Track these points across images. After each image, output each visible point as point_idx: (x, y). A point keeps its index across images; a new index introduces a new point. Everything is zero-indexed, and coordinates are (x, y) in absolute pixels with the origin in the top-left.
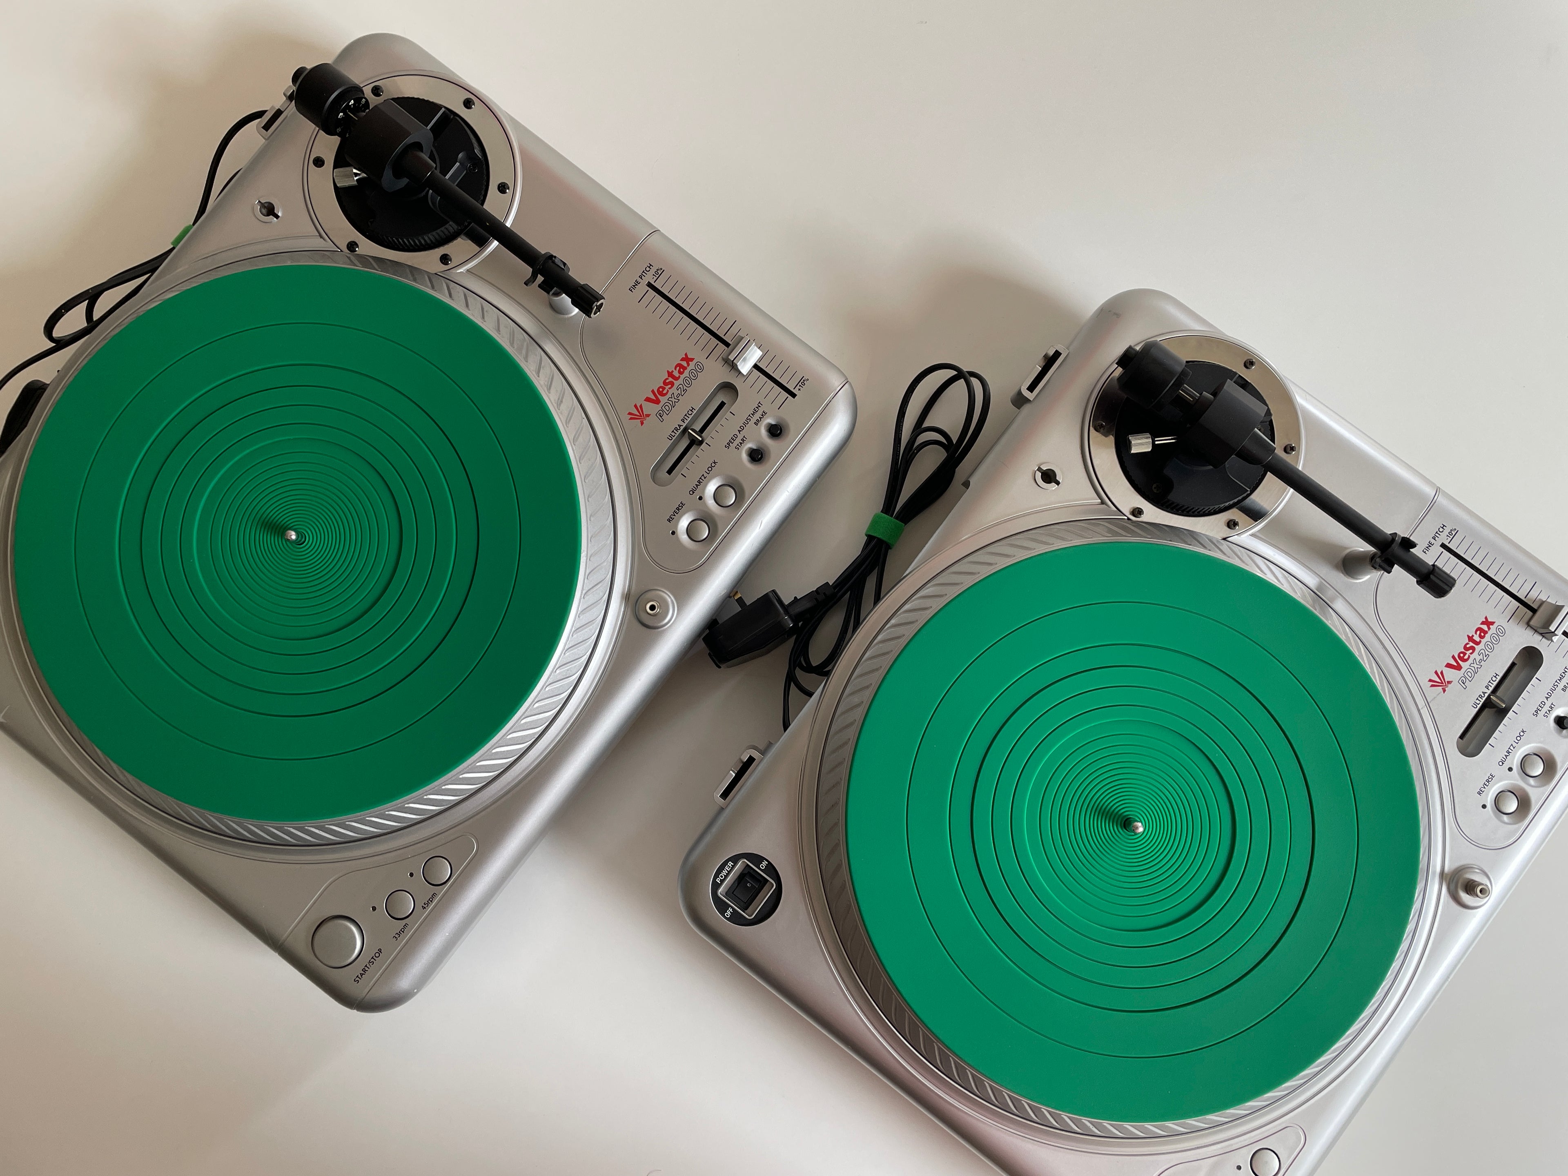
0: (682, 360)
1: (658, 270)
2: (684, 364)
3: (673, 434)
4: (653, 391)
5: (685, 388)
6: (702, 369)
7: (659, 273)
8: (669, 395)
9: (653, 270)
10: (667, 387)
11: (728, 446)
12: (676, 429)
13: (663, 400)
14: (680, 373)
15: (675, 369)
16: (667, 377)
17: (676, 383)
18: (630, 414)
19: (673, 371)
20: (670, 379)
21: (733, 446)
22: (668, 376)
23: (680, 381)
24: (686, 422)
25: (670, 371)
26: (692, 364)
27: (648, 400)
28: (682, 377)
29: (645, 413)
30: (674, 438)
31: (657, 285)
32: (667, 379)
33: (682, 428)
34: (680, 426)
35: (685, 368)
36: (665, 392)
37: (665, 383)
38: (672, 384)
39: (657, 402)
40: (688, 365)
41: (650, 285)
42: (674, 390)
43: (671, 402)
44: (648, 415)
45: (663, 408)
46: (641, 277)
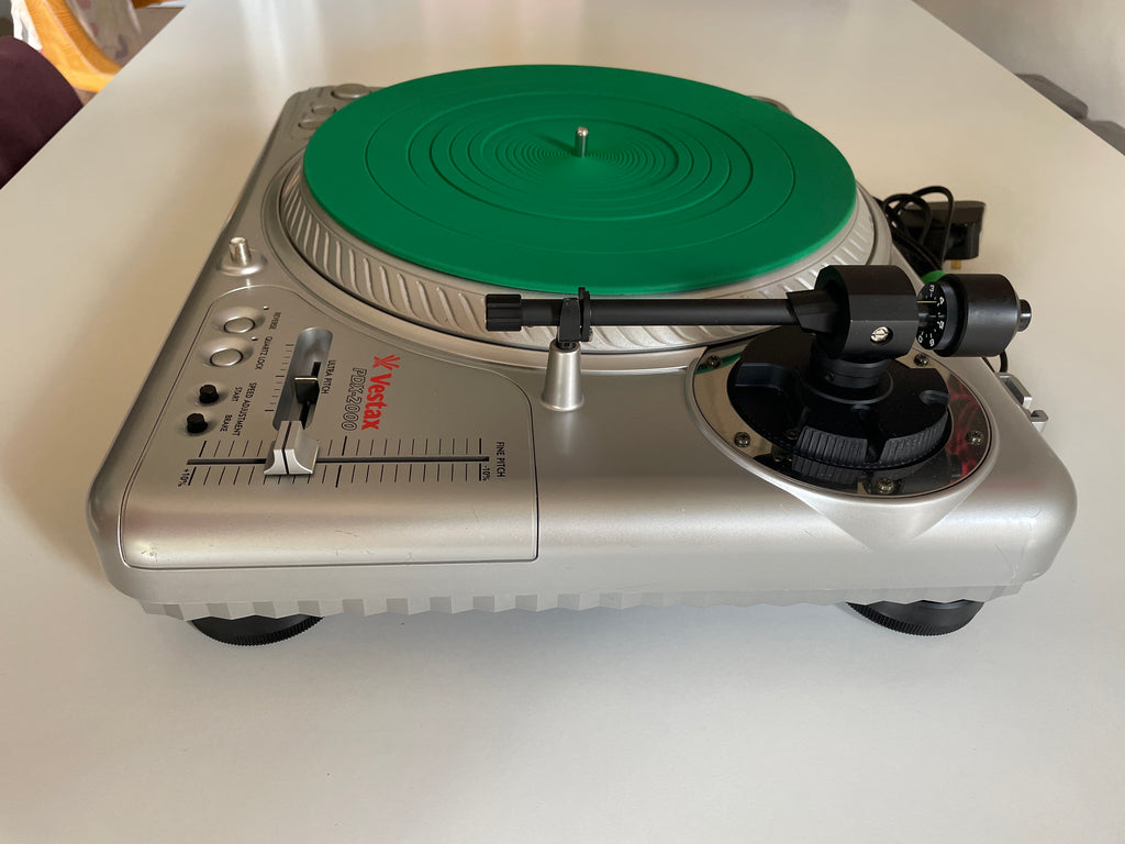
0: (378, 422)
1: (488, 477)
4: (388, 384)
7: (484, 475)
9: (493, 473)
10: (374, 394)
11: (253, 387)
13: (369, 383)
15: (378, 411)
17: (365, 401)
18: (398, 359)
19: (379, 407)
20: (377, 401)
21: (246, 388)
23: (362, 406)
25: (382, 407)
26: (360, 423)
27: (389, 376)
28: (363, 409)
31: (475, 463)
32: (381, 400)
35: (366, 416)
36: (373, 390)
39: (373, 380)
40: (365, 421)
41: (487, 459)
42: (364, 396)
44: (375, 366)
45: (363, 378)
46: (502, 460)
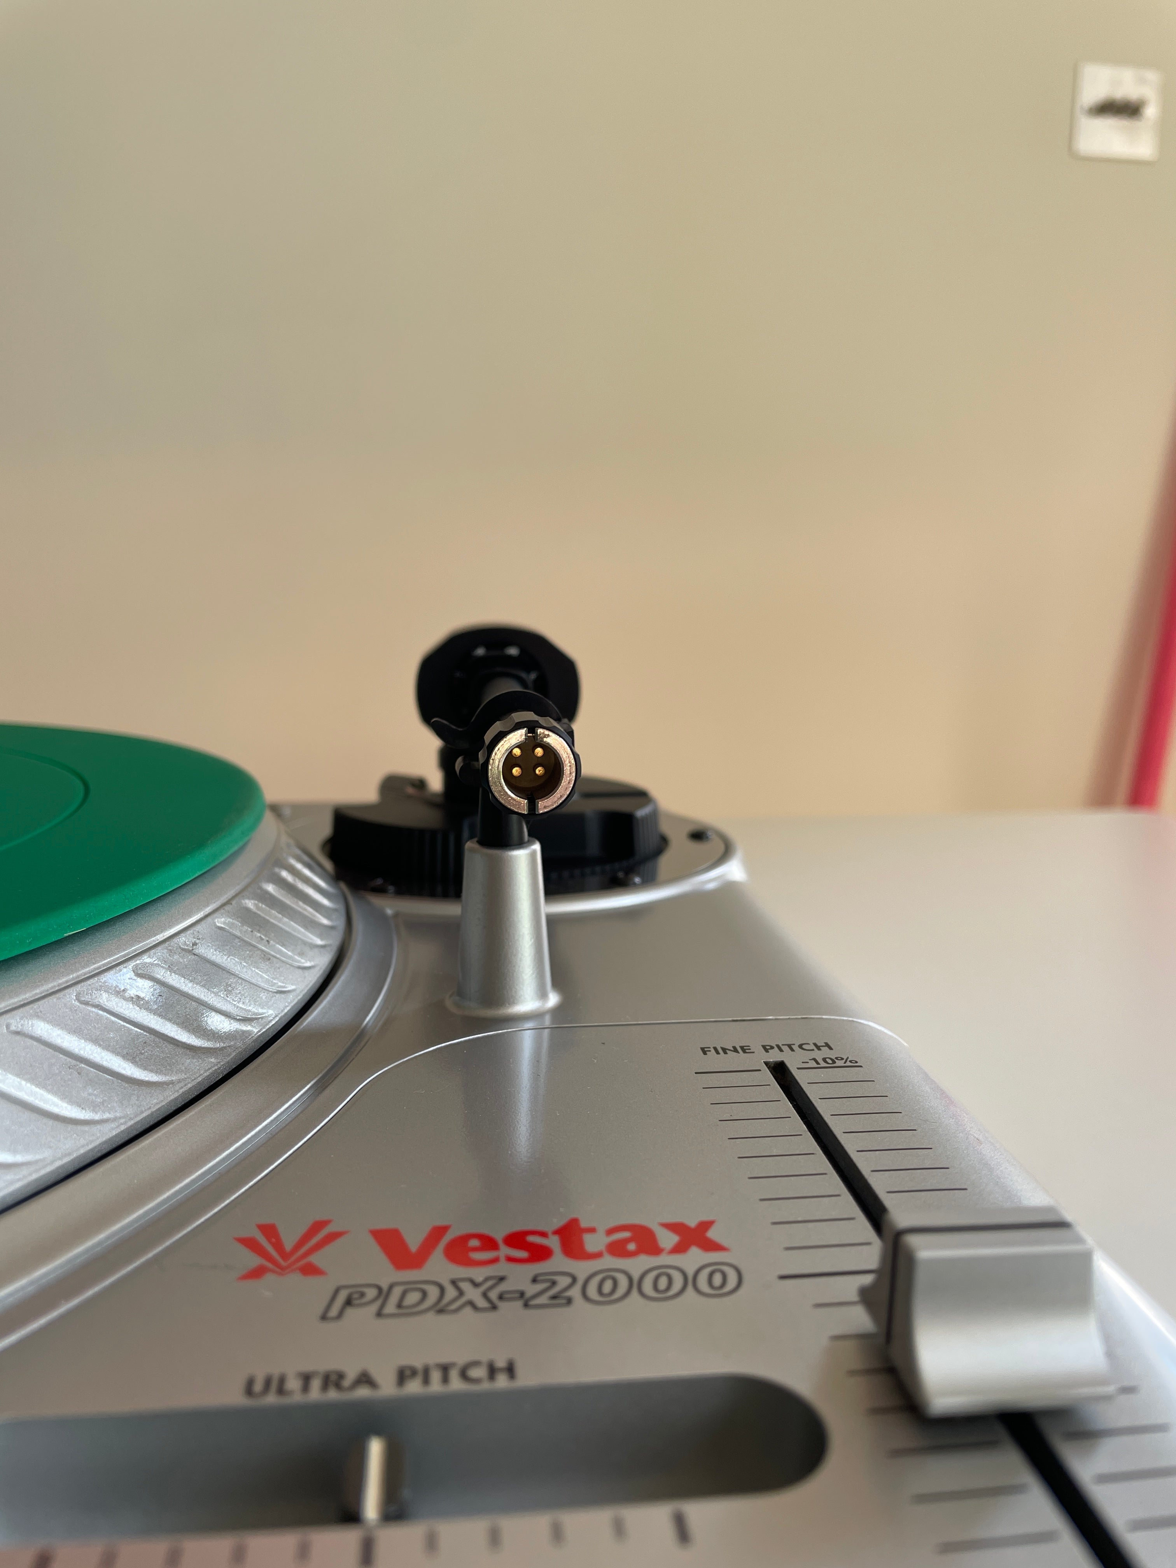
0: (674, 1228)
1: (840, 1060)
2: (666, 1240)
3: (294, 1384)
4: (440, 1231)
5: (575, 1292)
6: (719, 1291)
7: (836, 1064)
8: (479, 1273)
9: (824, 1056)
10: (505, 1251)
12: (333, 1380)
14: (617, 1249)
15: (610, 1232)
16: (549, 1228)
17: (559, 1262)
18: (269, 1231)
19: (592, 1230)
20: (554, 1242)
22: (557, 1232)
23: (582, 1268)
24: (414, 1387)
25: (584, 1224)
26: (695, 1257)
28: (609, 1262)
29: (316, 1259)
30: (271, 1399)
31: (802, 1078)
32: (543, 1234)
33: (363, 1392)
34: (365, 1379)
35: (650, 1250)
37: (516, 1240)
38: (540, 1254)
39: (407, 1260)
40: (680, 1249)
41: (777, 1068)
43: (451, 1293)
44: (311, 1270)
45: (397, 1292)
46: (767, 1047)
